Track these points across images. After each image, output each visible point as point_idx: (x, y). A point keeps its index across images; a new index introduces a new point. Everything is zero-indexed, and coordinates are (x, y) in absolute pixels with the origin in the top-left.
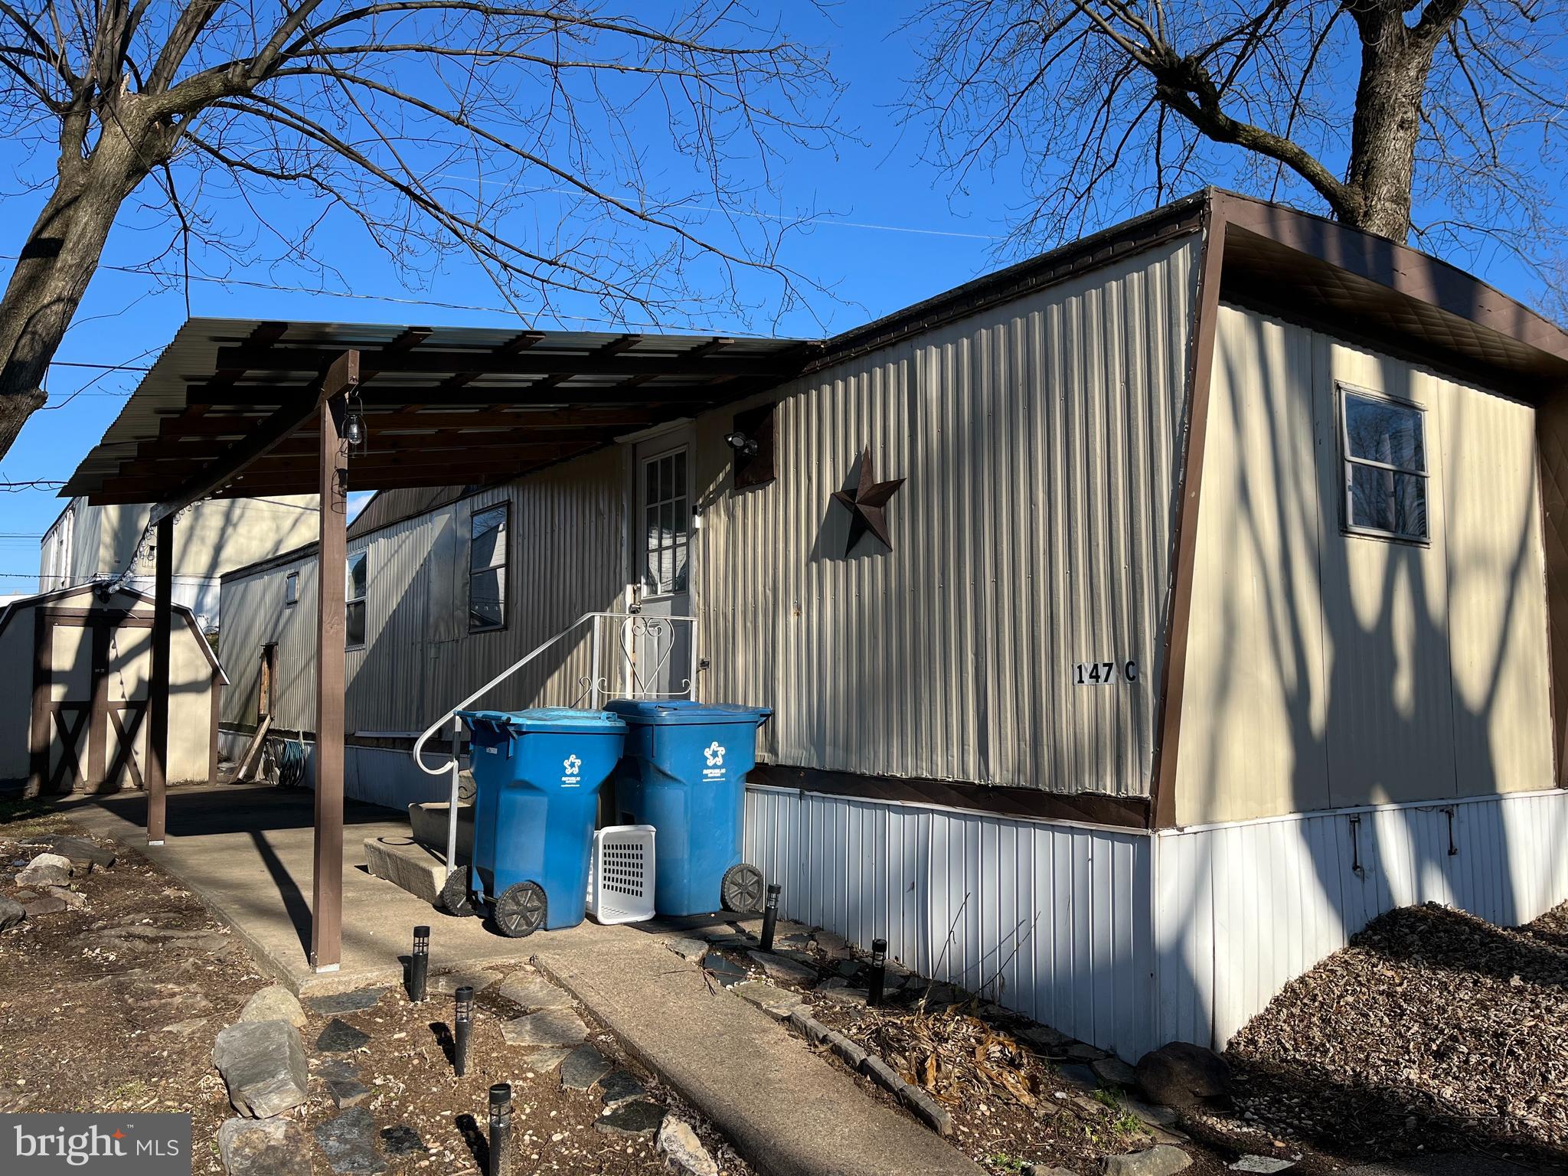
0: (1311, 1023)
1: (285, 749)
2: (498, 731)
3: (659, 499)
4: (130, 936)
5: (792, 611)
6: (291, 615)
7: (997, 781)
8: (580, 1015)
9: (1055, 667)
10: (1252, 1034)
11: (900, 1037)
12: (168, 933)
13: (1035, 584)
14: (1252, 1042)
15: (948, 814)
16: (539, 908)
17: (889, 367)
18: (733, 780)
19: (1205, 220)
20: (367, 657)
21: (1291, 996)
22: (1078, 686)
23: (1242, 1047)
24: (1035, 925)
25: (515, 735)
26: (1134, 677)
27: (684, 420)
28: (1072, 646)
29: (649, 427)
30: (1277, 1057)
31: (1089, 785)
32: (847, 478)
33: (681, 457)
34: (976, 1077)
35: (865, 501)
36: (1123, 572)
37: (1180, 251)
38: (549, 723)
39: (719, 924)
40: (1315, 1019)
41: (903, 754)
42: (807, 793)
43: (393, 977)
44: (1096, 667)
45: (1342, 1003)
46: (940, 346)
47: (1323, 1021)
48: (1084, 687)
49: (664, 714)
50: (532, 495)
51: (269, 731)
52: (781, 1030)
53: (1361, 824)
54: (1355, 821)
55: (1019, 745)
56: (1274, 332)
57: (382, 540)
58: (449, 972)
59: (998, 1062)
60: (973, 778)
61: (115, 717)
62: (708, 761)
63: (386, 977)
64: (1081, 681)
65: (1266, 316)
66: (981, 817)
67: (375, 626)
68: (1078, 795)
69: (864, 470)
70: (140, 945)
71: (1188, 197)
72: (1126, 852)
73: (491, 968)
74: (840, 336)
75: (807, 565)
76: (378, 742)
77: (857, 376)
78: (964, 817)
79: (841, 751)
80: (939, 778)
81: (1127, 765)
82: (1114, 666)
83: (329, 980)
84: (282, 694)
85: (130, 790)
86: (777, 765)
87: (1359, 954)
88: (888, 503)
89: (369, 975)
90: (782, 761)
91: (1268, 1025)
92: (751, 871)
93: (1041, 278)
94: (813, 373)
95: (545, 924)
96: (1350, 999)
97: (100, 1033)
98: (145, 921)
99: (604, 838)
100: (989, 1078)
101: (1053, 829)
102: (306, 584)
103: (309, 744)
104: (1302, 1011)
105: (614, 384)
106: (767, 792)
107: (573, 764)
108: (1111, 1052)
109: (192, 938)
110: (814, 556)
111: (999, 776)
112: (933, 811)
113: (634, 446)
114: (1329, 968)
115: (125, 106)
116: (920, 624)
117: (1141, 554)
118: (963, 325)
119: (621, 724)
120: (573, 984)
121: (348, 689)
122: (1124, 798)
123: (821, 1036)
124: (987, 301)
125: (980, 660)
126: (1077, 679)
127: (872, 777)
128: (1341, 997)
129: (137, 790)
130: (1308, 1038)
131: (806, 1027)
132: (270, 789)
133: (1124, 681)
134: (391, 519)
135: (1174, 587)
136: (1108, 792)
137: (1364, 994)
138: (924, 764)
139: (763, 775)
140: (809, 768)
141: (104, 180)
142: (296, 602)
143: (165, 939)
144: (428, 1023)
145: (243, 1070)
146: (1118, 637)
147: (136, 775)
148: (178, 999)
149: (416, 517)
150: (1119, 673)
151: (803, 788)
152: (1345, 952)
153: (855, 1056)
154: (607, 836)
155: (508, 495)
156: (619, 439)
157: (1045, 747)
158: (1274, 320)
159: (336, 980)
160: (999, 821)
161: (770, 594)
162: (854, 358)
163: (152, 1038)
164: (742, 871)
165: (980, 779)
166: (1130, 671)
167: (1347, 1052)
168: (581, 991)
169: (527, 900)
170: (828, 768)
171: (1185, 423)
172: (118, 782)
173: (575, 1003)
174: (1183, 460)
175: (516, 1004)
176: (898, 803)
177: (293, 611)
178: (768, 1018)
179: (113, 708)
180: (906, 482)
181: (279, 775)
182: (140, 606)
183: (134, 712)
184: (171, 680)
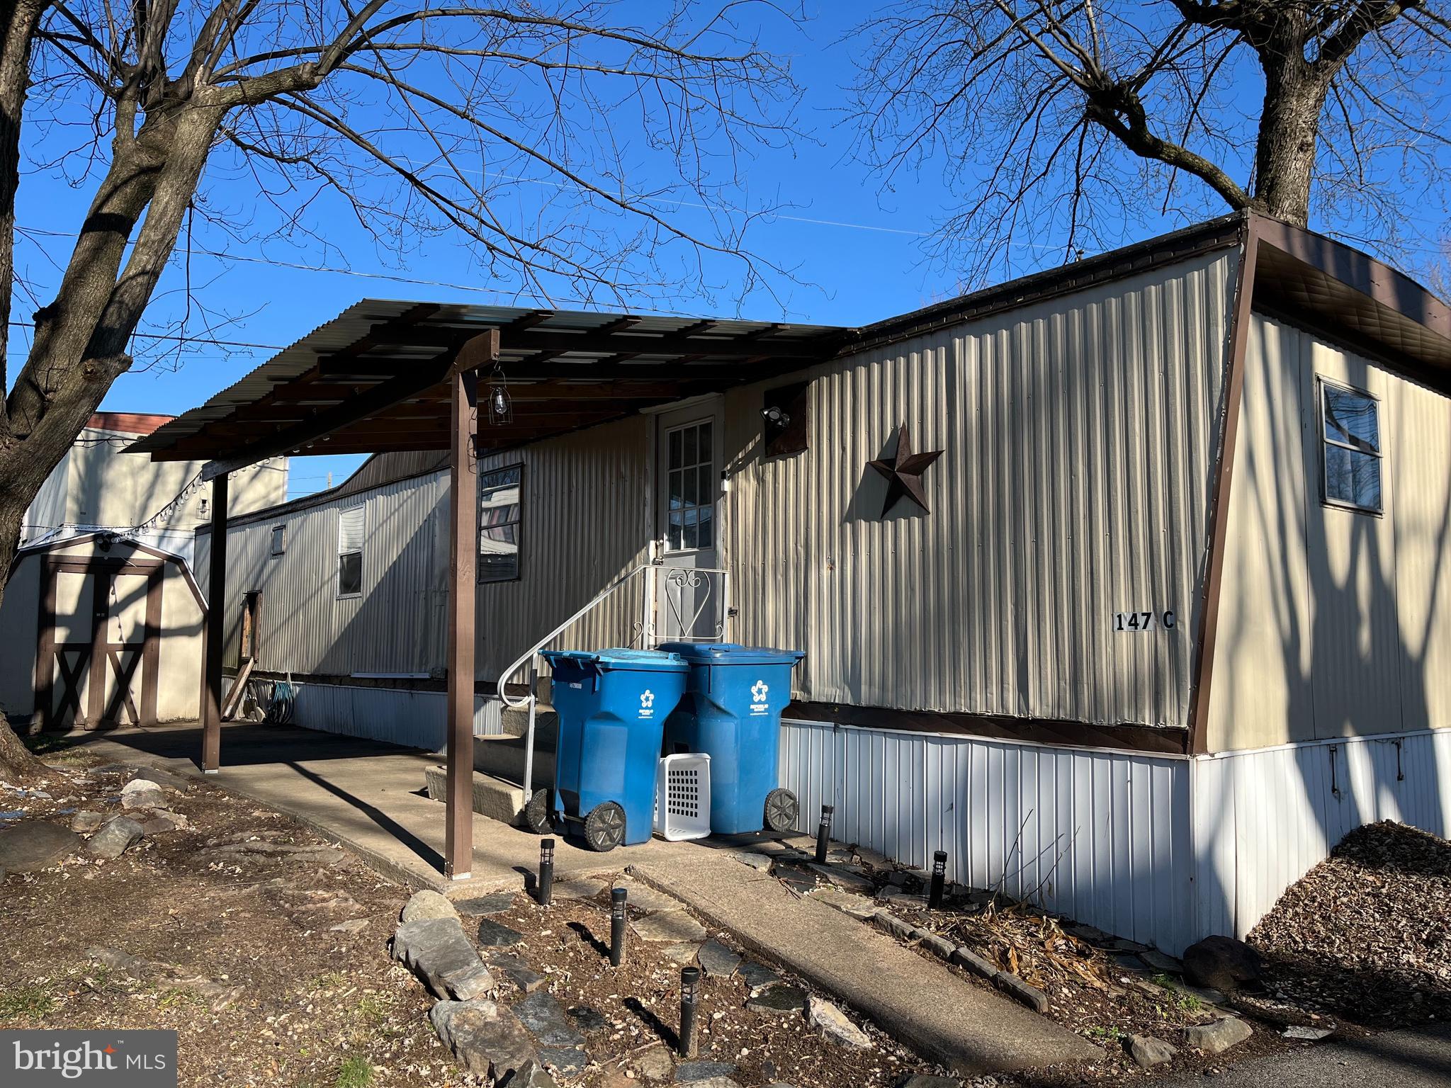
0: (1313, 920)
1: (274, 689)
2: (582, 668)
3: (683, 465)
4: (250, 851)
5: (825, 565)
6: (277, 566)
7: (1037, 714)
8: (693, 916)
9: (1096, 617)
10: (1265, 930)
11: (978, 933)
12: (285, 848)
13: (1075, 544)
14: (1267, 936)
15: (987, 744)
16: (620, 826)
17: (927, 353)
18: (774, 714)
19: (1242, 236)
20: (364, 605)
21: (1291, 898)
22: (1117, 633)
23: (1259, 941)
24: (1075, 840)
25: (601, 672)
26: (1172, 625)
27: (713, 394)
28: (1112, 597)
29: (677, 400)
30: (1289, 949)
31: (1128, 718)
32: (883, 450)
33: (706, 429)
34: (1051, 965)
35: (904, 469)
36: (1162, 535)
37: (1218, 262)
38: (630, 662)
39: (768, 841)
40: (1316, 917)
41: (941, 692)
42: (841, 726)
43: (516, 884)
44: (1135, 616)
45: (1338, 903)
46: (979, 336)
47: (1324, 918)
48: (1124, 633)
49: (718, 655)
50: (547, 458)
51: (253, 673)
52: (868, 930)
53: (1337, 752)
54: (1333, 750)
55: (1059, 683)
56: (1272, 330)
57: (380, 498)
58: (562, 881)
59: (1065, 954)
60: (1013, 711)
61: (113, 658)
62: (754, 698)
63: (510, 884)
64: (1120, 628)
65: (1267, 317)
66: (1021, 746)
67: (371, 578)
68: (1118, 726)
69: (902, 443)
70: (261, 859)
71: (1226, 216)
72: (1163, 775)
73: (594, 877)
74: (876, 324)
75: (842, 525)
76: (376, 683)
77: (894, 359)
78: (1004, 746)
79: (877, 690)
80: (978, 711)
81: (1165, 701)
82: (1152, 615)
83: (466, 886)
84: (266, 640)
85: (127, 726)
86: (810, 702)
87: (1342, 862)
88: (925, 472)
89: (497, 882)
90: (814, 698)
91: (1278, 922)
92: (787, 795)
93: (1080, 281)
94: (848, 356)
95: (624, 840)
96: (1345, 900)
97: (274, 933)
98: (252, 839)
99: (670, 765)
100: (1062, 966)
101: (1092, 755)
102: (294, 538)
103: (297, 685)
104: (1304, 910)
105: (664, 362)
106: (800, 726)
107: (647, 699)
108: (1151, 946)
109: (307, 852)
110: (850, 516)
111: (1038, 709)
112: (972, 741)
113: (657, 416)
114: (1319, 874)
115: (200, 96)
116: (958, 577)
117: (1179, 521)
118: (1002, 319)
119: (685, 663)
120: (678, 890)
121: (342, 634)
122: (1162, 728)
123: (908, 933)
124: (1026, 299)
125: (1020, 610)
126: (1117, 626)
127: (909, 712)
128: (1335, 898)
129: (134, 727)
130: (1314, 932)
131: (891, 925)
132: (254, 727)
133: (1163, 630)
134: (391, 478)
135: (1211, 548)
136: (1147, 723)
137: (1354, 895)
138: (963, 701)
139: (798, 710)
140: (844, 705)
141: (182, 163)
142: (283, 553)
143: (283, 853)
144: (565, 922)
145: (434, 960)
146: (1157, 590)
147: (133, 712)
148: (333, 904)
149: (419, 476)
150: (1157, 621)
151: (837, 722)
152: (1329, 861)
153: (946, 948)
154: (673, 763)
155: (522, 458)
156: (643, 411)
157: (1085, 686)
158: (1273, 320)
159: (472, 886)
160: (1038, 749)
161: (801, 550)
162: (891, 344)
163: (324, 936)
164: (781, 795)
165: (1019, 713)
166: (1168, 620)
167: (1350, 943)
168: (689, 896)
169: (610, 817)
170: (863, 704)
171: (1222, 409)
172: (115, 720)
173: (685, 906)
174: (1220, 440)
175: (634, 907)
176: (937, 734)
177: (280, 562)
178: (852, 919)
179: (111, 650)
180: (944, 453)
181: (264, 714)
182: (138, 555)
183: (131, 654)
184: (164, 624)
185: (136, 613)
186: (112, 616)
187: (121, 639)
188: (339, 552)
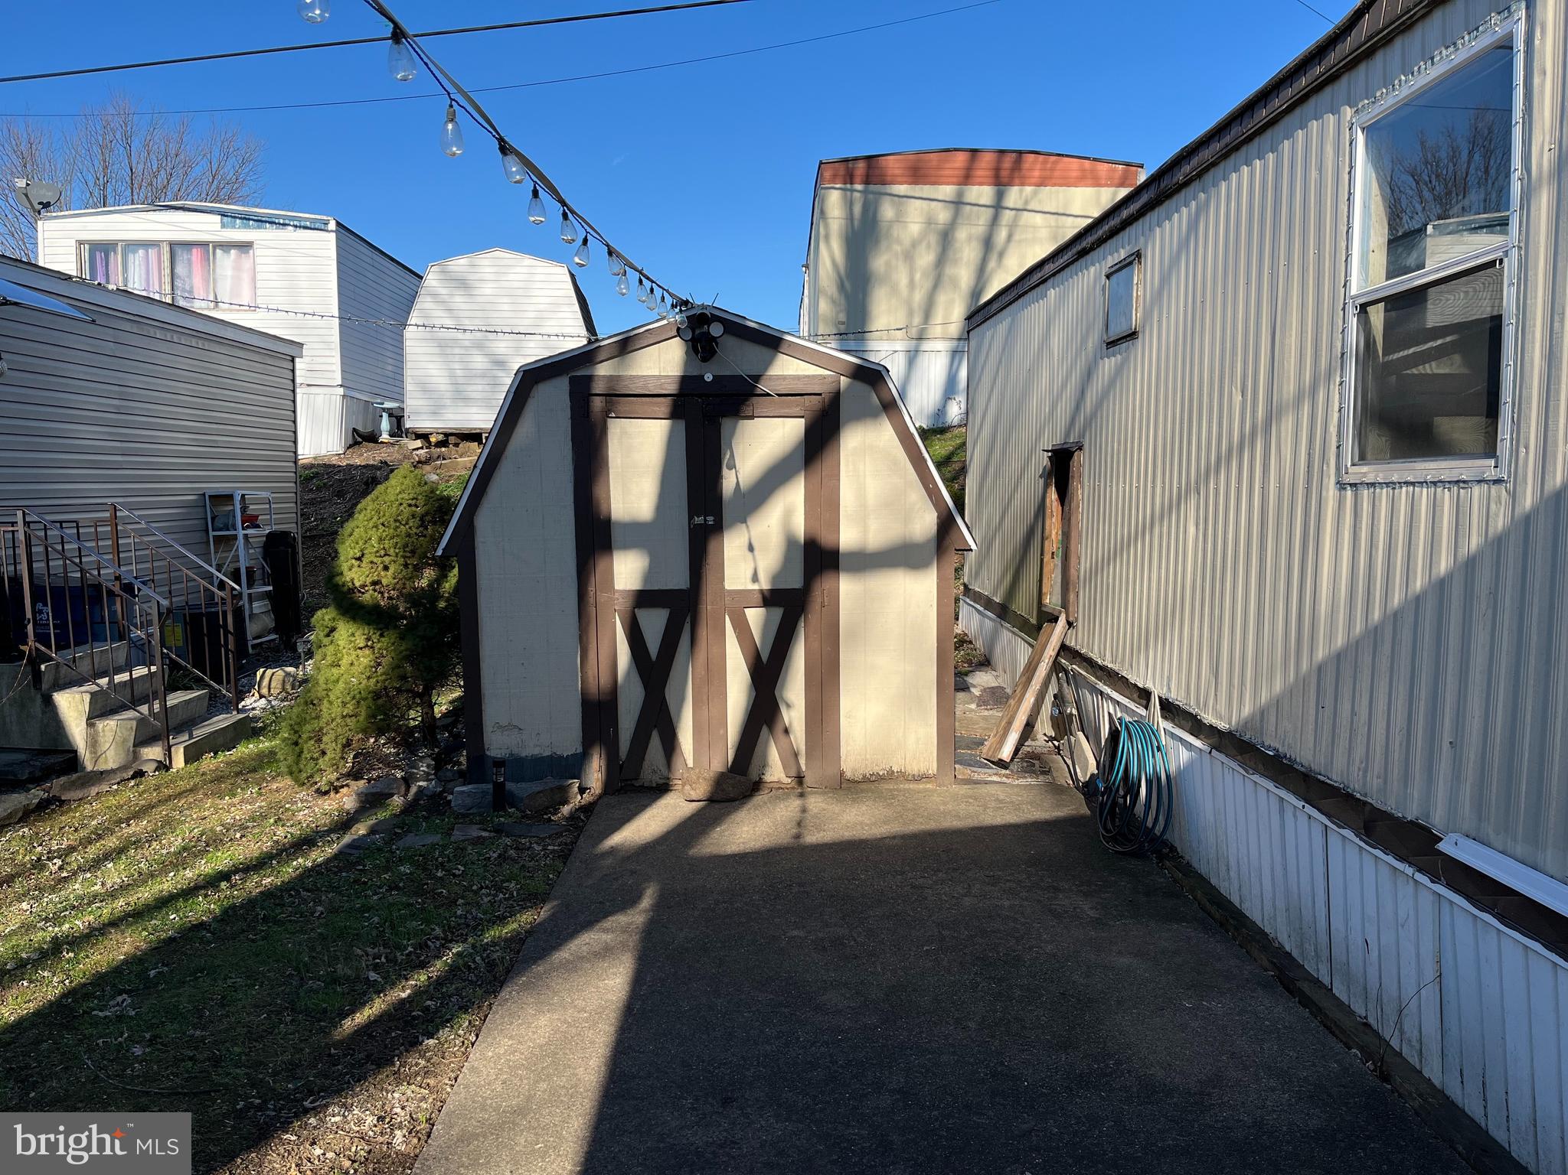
51: (1066, 650)
61: (740, 625)
102: (1164, 280)
142: (1135, 335)
147: (790, 754)
172: (754, 773)
177: (1126, 361)
179: (736, 606)
181: (1092, 762)
182: (786, 368)
183: (778, 613)
184: (848, 538)
185: (788, 514)
186: (732, 524)
187: (755, 578)
188: (1354, 291)
